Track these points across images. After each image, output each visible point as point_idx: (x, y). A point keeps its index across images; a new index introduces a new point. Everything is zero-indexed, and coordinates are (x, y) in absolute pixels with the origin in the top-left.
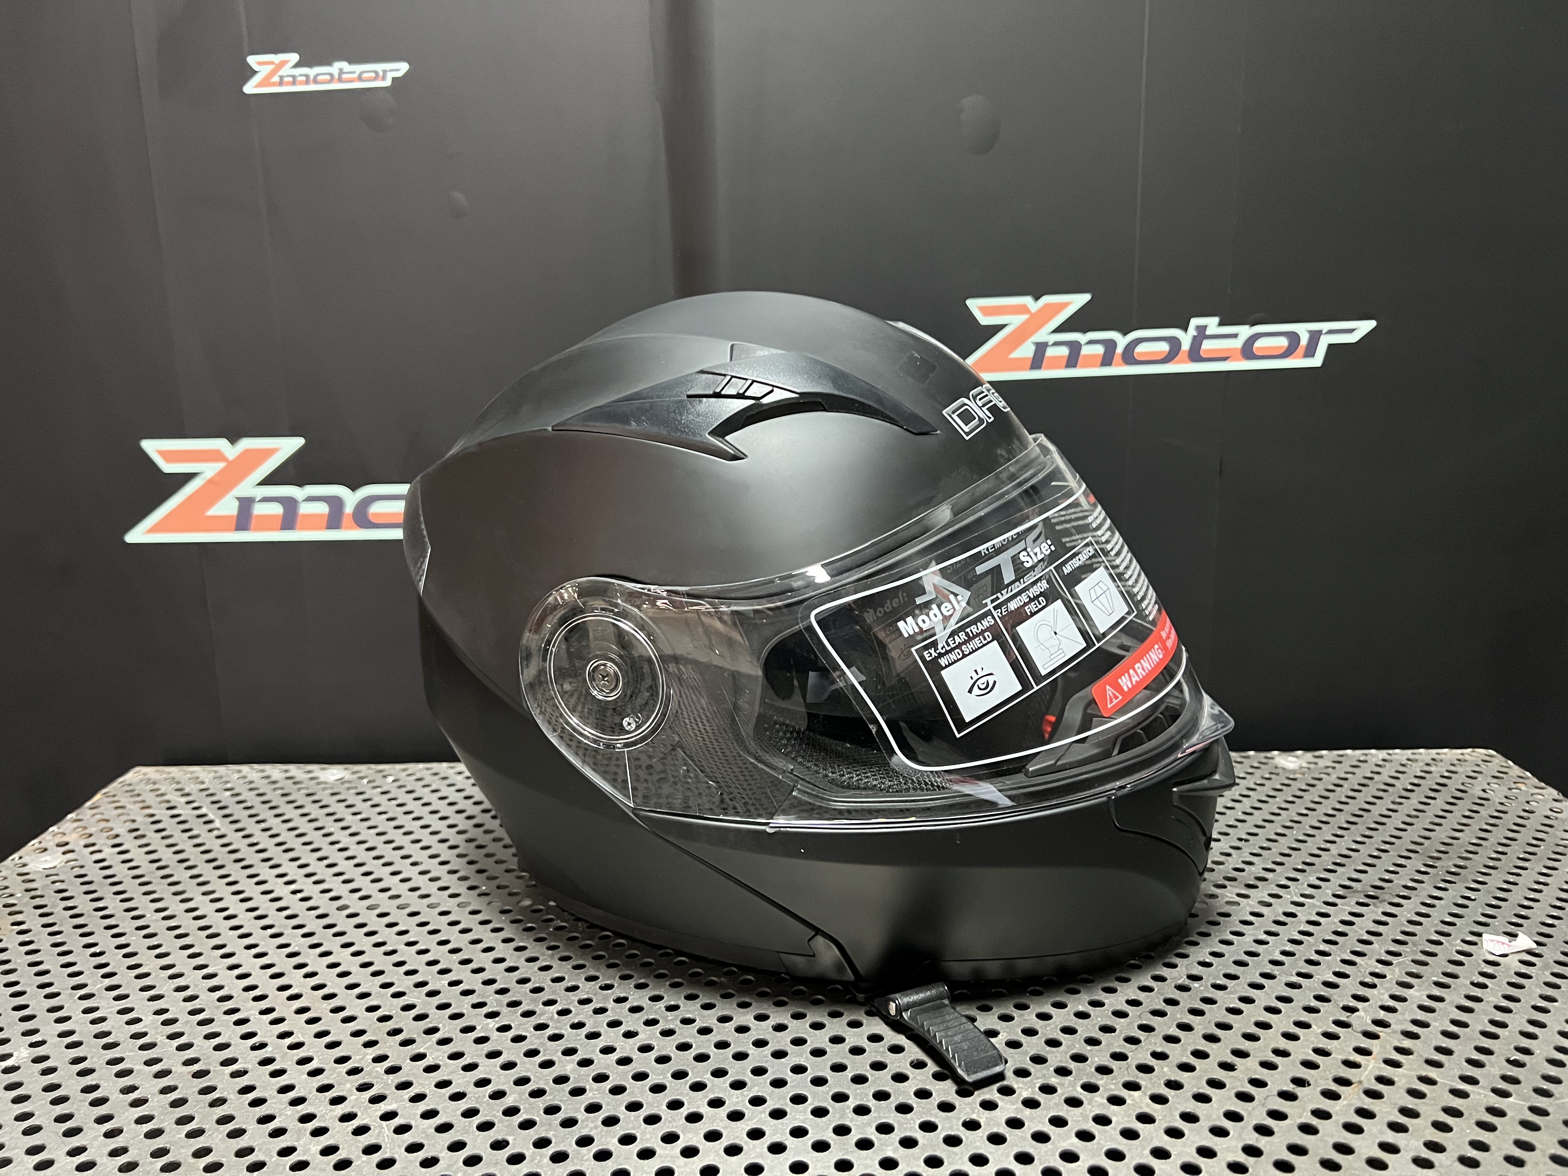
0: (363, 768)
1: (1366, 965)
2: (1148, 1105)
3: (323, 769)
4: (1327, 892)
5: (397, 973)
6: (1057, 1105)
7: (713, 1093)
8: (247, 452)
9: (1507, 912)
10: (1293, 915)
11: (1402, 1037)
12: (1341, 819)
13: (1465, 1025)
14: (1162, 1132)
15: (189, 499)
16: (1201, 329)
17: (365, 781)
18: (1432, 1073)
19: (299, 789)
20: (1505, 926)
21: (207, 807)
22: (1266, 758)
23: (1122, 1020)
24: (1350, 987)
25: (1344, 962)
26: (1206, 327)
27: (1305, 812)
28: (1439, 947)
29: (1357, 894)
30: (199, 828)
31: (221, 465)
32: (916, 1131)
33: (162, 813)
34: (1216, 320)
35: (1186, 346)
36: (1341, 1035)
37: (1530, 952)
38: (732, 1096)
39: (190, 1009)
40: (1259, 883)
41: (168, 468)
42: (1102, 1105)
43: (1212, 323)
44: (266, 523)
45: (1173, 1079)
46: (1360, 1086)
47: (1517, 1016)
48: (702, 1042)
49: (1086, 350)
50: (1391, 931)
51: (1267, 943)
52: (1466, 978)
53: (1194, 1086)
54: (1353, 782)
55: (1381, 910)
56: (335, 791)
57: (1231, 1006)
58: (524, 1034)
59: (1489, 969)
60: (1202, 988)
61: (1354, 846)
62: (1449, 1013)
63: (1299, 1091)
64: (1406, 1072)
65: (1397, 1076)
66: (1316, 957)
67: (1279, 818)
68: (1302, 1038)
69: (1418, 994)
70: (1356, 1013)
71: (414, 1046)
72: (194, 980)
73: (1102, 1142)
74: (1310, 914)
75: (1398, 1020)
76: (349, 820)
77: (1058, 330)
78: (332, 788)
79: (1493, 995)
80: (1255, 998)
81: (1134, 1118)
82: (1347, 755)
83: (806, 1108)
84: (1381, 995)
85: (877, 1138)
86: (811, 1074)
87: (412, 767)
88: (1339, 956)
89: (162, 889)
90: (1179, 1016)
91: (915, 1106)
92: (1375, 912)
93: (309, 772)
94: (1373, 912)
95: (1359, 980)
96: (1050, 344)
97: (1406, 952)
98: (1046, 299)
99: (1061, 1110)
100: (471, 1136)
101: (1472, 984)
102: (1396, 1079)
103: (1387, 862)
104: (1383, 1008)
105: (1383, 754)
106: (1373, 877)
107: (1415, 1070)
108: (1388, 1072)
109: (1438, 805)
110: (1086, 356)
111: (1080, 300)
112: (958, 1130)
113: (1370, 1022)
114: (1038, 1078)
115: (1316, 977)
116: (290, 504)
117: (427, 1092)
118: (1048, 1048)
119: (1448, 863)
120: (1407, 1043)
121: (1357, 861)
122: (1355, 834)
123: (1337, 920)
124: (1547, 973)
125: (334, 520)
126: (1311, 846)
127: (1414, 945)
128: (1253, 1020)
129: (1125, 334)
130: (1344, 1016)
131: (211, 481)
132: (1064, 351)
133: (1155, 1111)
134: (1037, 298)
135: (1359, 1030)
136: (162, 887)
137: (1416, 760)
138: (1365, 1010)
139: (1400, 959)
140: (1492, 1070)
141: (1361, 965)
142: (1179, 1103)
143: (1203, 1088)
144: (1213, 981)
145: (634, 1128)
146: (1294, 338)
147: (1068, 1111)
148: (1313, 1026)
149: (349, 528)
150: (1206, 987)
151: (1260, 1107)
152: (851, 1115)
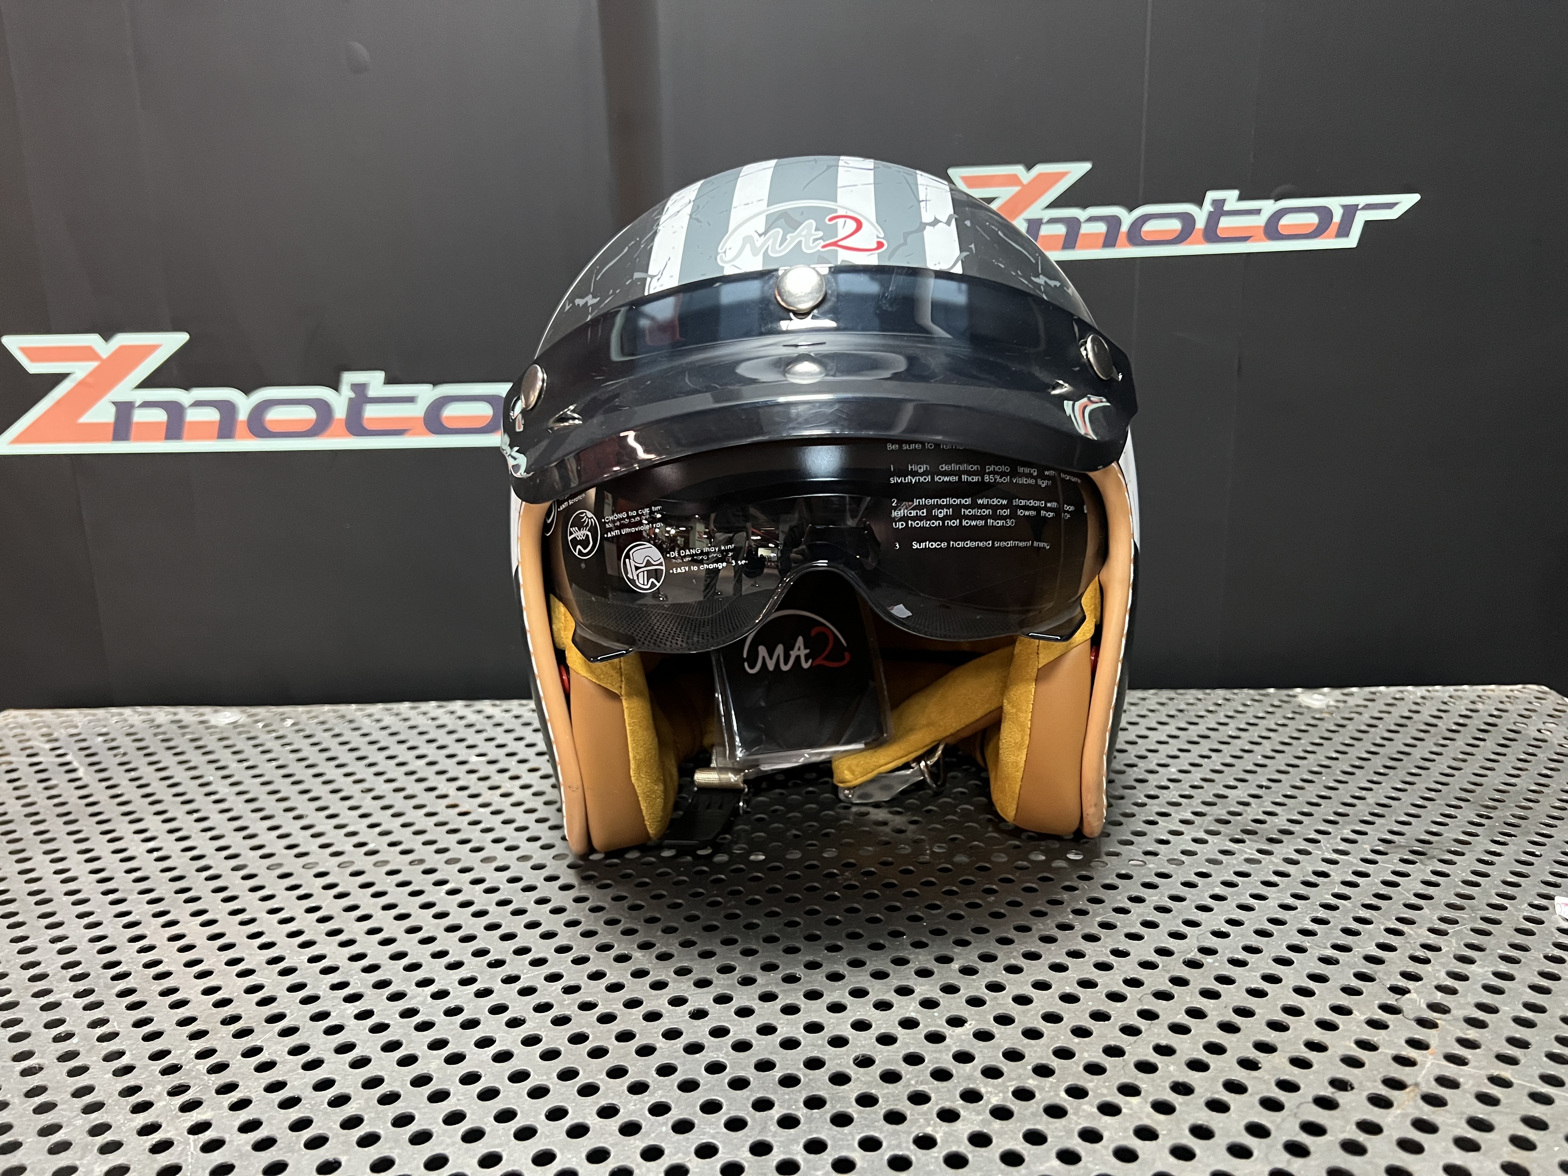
0: (262, 712)
1: (1417, 935)
2: (1149, 1116)
3: (216, 711)
4: (1365, 847)
5: (250, 947)
6: (1034, 1114)
7: (606, 1098)
8: (122, 348)
10: (1325, 875)
11: (1466, 1025)
12: (1377, 763)
13: (1541, 1010)
14: (1167, 1152)
15: (58, 403)
16: (1219, 204)
17: (260, 725)
18: (1506, 1071)
19: (184, 735)
21: (74, 754)
22: (1289, 696)
23: (1119, 1004)
24: (1397, 962)
25: (1389, 931)
26: (1223, 201)
27: (1335, 755)
28: (1503, 912)
29: (1400, 850)
30: (59, 778)
31: (94, 364)
32: (854, 1150)
33: (20, 761)
34: (1235, 193)
35: (1200, 224)
36: (1389, 1023)
38: (629, 1102)
40: (1284, 837)
41: (33, 368)
42: (1091, 1114)
43: (1230, 197)
44: (148, 431)
45: (1181, 1080)
46: (1417, 1090)
48: (601, 1032)
49: (1086, 228)
50: (1444, 894)
51: (1296, 908)
52: (1539, 950)
53: (1207, 1090)
54: (1390, 721)
55: (1431, 868)
56: (225, 735)
57: (1253, 986)
58: (386, 1022)
60: (1217, 964)
61: (1394, 794)
62: (1521, 994)
63: (1340, 1097)
64: (1473, 1071)
65: (1462, 1076)
66: (1355, 926)
67: (1305, 762)
68: (1341, 1027)
69: (1481, 971)
70: (1407, 996)
71: (250, 1037)
73: (1090, 1165)
74: (1346, 873)
75: (1460, 1004)
76: (234, 767)
77: (1055, 204)
78: (221, 732)
80: (1281, 976)
81: (1131, 1133)
82: (1380, 693)
83: (719, 1119)
84: (1436, 972)
85: (804, 1160)
86: (730, 1074)
87: (316, 709)
88: (1383, 924)
90: (1188, 999)
91: (855, 1116)
92: (1422, 870)
93: (200, 715)
94: (1420, 870)
95: (1408, 954)
96: (1045, 221)
97: (1464, 918)
98: (1040, 169)
99: (1038, 1123)
100: (296, 1156)
101: (1546, 957)
102: (1461, 1080)
103: (1433, 812)
104: (1439, 988)
105: (1421, 691)
106: (1418, 829)
107: (1484, 1068)
108: (1451, 1070)
109: (1489, 746)
110: (1086, 235)
111: (1078, 169)
112: (908, 1149)
113: (1425, 1006)
114: (1012, 1080)
115: (1356, 950)
116: (175, 410)
117: (253, 1097)
118: (1026, 1041)
119: (1505, 813)
120: (1472, 1034)
121: (1399, 811)
122: (1395, 779)
123: (1378, 881)
125: (226, 429)
126: (1344, 794)
127: (1473, 909)
128: (1280, 1004)
129: (1131, 209)
130: (1392, 999)
131: (82, 383)
132: (1061, 230)
133: (1158, 1123)
134: (1029, 168)
135: (1412, 1016)
137: (1461, 698)
138: (1418, 991)
139: (1457, 927)
141: (1410, 935)
142: (1189, 1114)
143: (1218, 1092)
144: (1231, 956)
145: (500, 1145)
146: (1325, 214)
147: (1048, 1123)
148: (1354, 1012)
149: (243, 437)
150: (1221, 963)
151: (1291, 1119)
152: (774, 1127)
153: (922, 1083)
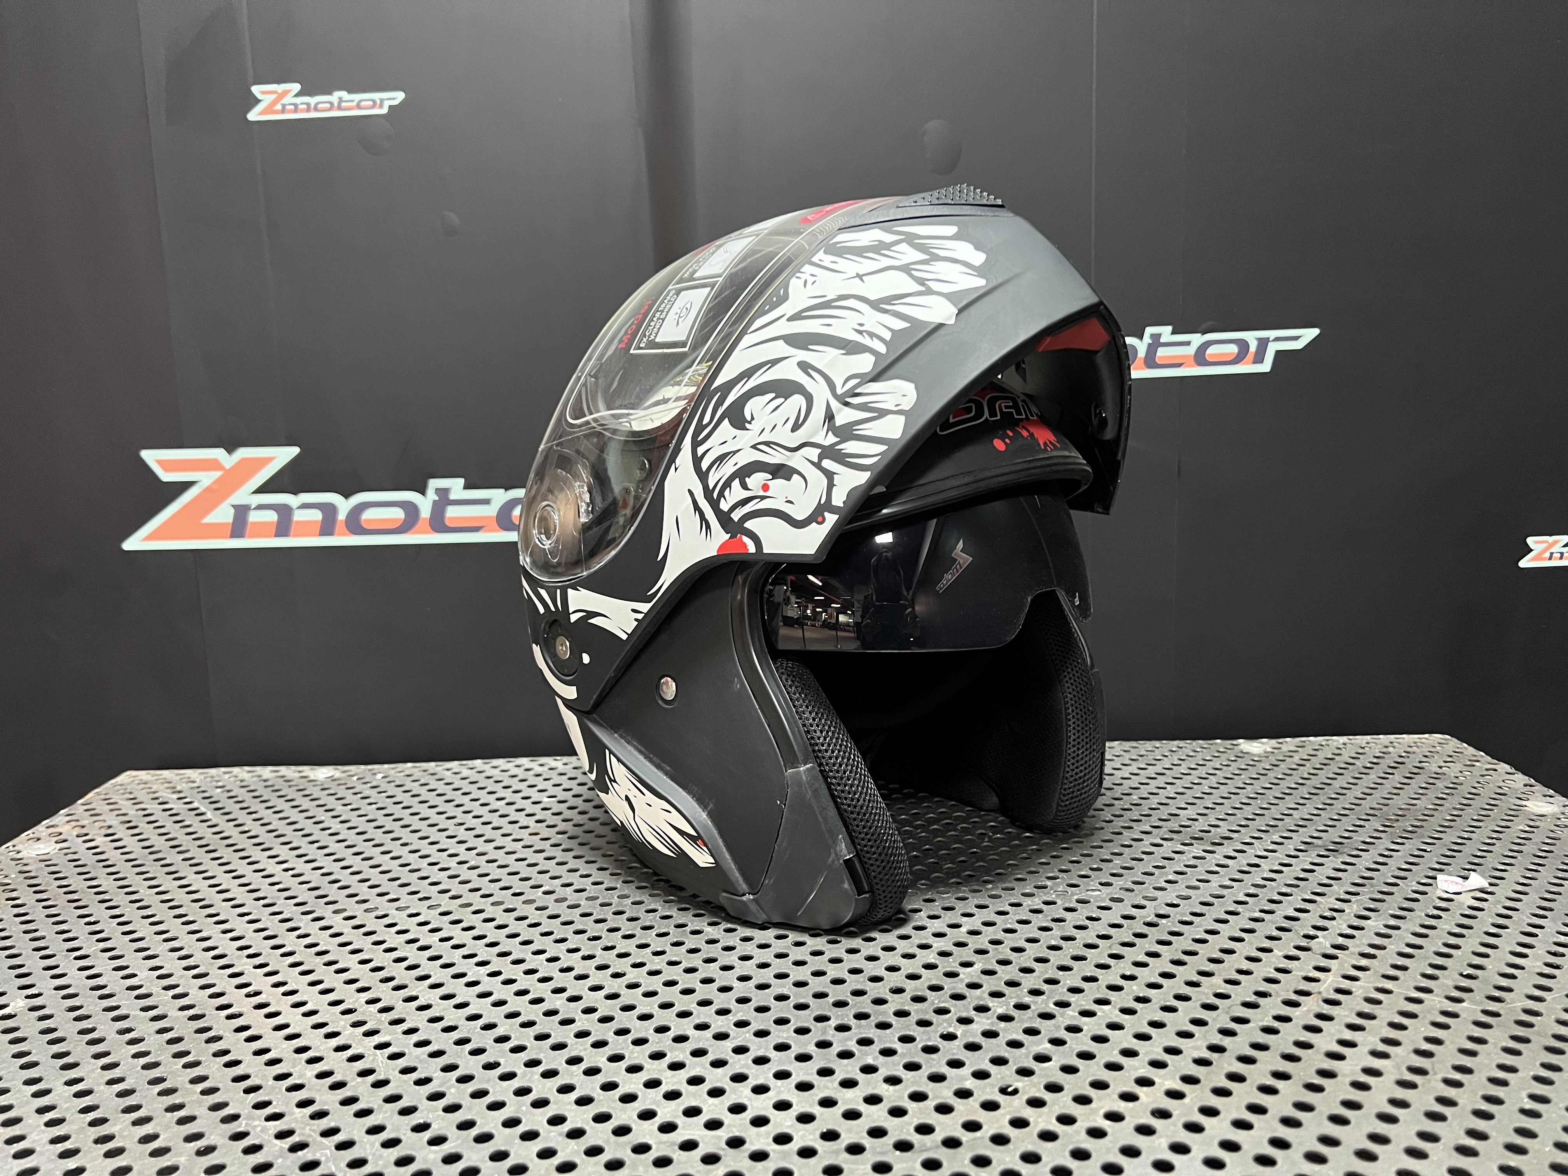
0: (353, 769)
1: (1327, 902)
2: (1117, 1016)
3: (312, 769)
4: (1290, 847)
5: (388, 933)
6: (1031, 1018)
7: (699, 1018)
8: (244, 461)
9: (1461, 860)
10: (1257, 866)
11: (1360, 957)
12: (1304, 791)
13: (1420, 948)
14: (1131, 1036)
15: (184, 507)
16: (1156, 337)
17: (355, 778)
18: (1388, 984)
19: (290, 786)
20: (1460, 872)
21: (199, 802)
22: (1233, 745)
23: (1093, 951)
24: (1310, 920)
25: (1305, 900)
26: (1160, 335)
27: (1268, 785)
28: (1396, 888)
29: (1318, 849)
30: (190, 819)
32: (895, 1043)
33: (153, 807)
34: (1169, 328)
35: (1142, 353)
36: (1301, 956)
37: (1482, 891)
38: (717, 1021)
39: (184, 966)
40: (1225, 842)
41: (166, 476)
42: (1074, 1017)
43: (1165, 332)
44: (261, 529)
45: (1141, 995)
46: (1319, 996)
47: (1470, 940)
48: (688, 979)
50: (1351, 876)
51: (1232, 888)
52: (1422, 911)
53: (1161, 1000)
55: (1341, 860)
56: (325, 786)
57: (1197, 937)
58: (514, 978)
59: (1443, 904)
60: (1170, 924)
62: (1405, 938)
63: (1261, 1001)
64: (1363, 985)
65: (1355, 988)
66: (1278, 897)
68: (1264, 960)
69: (1375, 924)
70: (1316, 940)
71: (406, 990)
72: (189, 943)
73: (1074, 1046)
74: (1273, 864)
75: (1356, 944)
76: (339, 809)
78: (322, 785)
79: (1448, 923)
80: (1219, 930)
81: (1104, 1027)
82: (1309, 741)
83: (789, 1028)
84: (1340, 925)
85: (858, 1050)
86: (793, 1001)
87: (401, 766)
88: (1301, 896)
89: (155, 870)
90: (1147, 946)
91: (894, 1023)
92: (1334, 862)
93: (300, 772)
94: (1332, 861)
95: (1318, 914)
97: (1363, 891)
99: (1035, 1022)
100: (464, 1060)
101: (1428, 916)
102: (1353, 990)
103: (1347, 823)
104: (1342, 935)
105: (1344, 739)
106: (1334, 835)
107: (1372, 983)
108: (1347, 984)
109: (1397, 778)
112: (936, 1041)
113: (1328, 946)
114: (1012, 998)
115: (1278, 913)
116: (284, 512)
117: (420, 1026)
118: (1022, 974)
119: (1405, 824)
120: (1364, 962)
121: (1318, 823)
123: (1298, 869)
124: (1499, 907)
125: (327, 527)
126: (1274, 812)
127: (1372, 886)
128: (1218, 947)
130: (1304, 943)
131: (208, 489)
133: (1124, 1020)
135: (1319, 952)
136: (154, 868)
137: (1376, 744)
138: (1323, 937)
139: (1358, 897)
140: (1445, 981)
141: (1321, 903)
142: (1147, 1014)
143: (1169, 1001)
144: (1180, 918)
145: (623, 1049)
146: (1243, 345)
147: (1040, 1023)
148: (1275, 951)
149: (342, 534)
150: (1173, 923)
151: (1224, 1015)
152: (833, 1032)
153: (943, 1002)
